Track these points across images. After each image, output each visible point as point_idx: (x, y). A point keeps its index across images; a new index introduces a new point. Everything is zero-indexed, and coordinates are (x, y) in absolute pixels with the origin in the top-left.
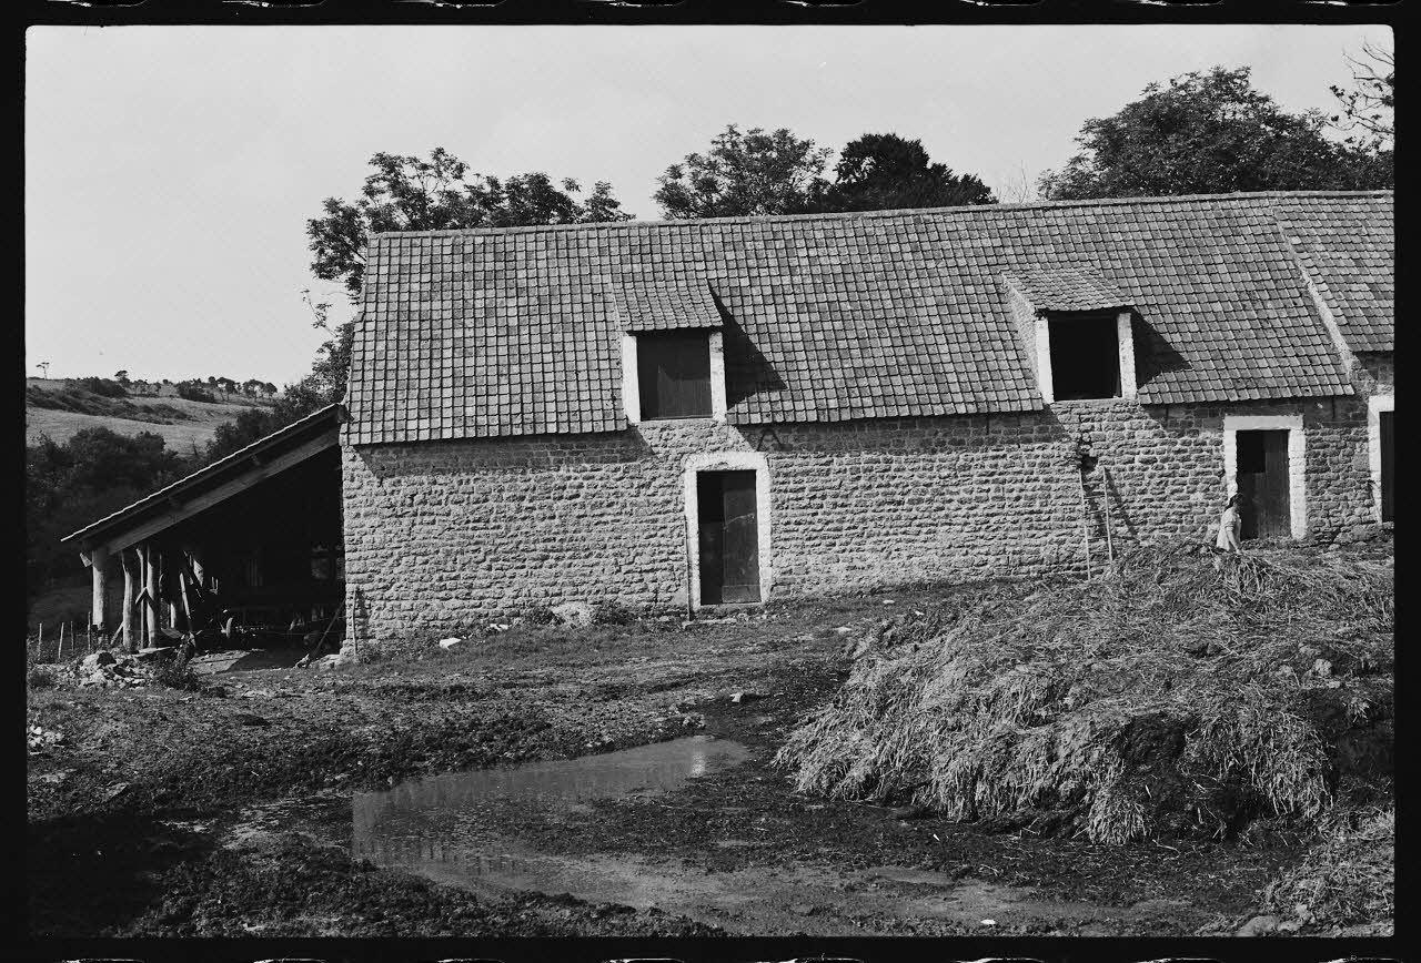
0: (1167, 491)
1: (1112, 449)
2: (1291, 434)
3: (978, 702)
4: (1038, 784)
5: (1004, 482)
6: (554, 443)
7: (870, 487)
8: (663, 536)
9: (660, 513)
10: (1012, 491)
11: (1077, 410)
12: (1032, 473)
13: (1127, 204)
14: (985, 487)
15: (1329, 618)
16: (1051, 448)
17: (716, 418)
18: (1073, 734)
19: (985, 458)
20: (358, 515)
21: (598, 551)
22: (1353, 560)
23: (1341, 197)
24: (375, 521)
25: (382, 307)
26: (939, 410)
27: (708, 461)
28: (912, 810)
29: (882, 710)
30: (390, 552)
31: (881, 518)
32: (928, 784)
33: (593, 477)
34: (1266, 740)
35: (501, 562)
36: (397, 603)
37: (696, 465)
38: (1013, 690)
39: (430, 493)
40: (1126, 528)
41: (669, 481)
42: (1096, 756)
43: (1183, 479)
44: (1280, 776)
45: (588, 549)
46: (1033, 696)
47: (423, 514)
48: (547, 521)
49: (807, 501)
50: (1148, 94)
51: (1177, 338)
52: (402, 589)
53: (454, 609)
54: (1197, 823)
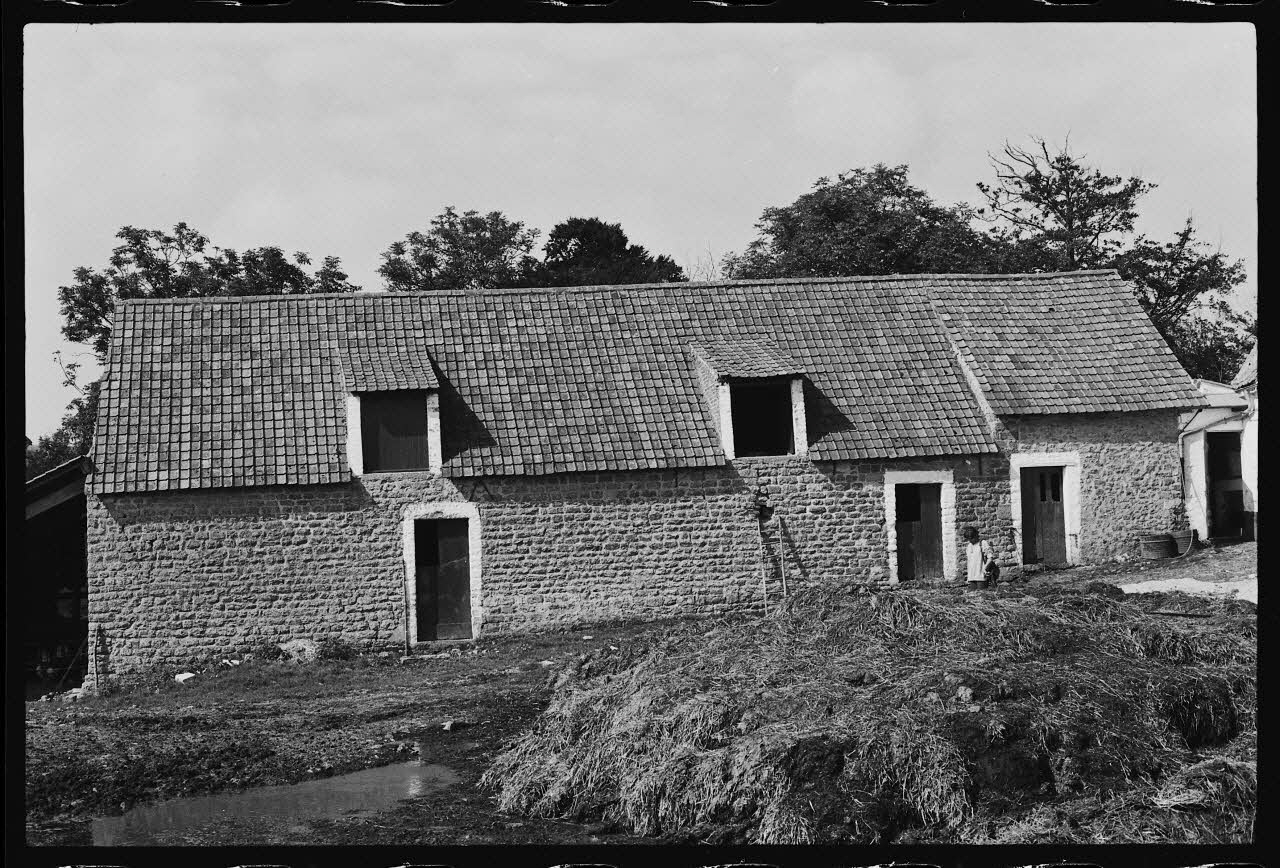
0: (835, 538)
1: (786, 500)
2: (943, 487)
3: (661, 727)
4: (714, 801)
5: (691, 529)
6: (284, 492)
7: (571, 534)
8: (383, 578)
9: (380, 558)
10: (698, 537)
11: (756, 466)
12: (716, 522)
13: (800, 284)
14: (674, 534)
15: (971, 650)
16: (732, 500)
17: (432, 471)
18: (746, 756)
19: (674, 508)
20: (101, 559)
21: (323, 592)
22: (993, 599)
23: (986, 280)
24: (117, 564)
25: (127, 367)
26: (633, 465)
27: (424, 510)
28: (603, 826)
29: (576, 736)
30: (130, 593)
31: (581, 562)
32: (617, 802)
33: (319, 525)
34: (915, 759)
35: (233, 602)
36: (135, 640)
37: (414, 513)
38: (692, 717)
39: (168, 539)
40: (798, 571)
41: (389, 528)
42: (765, 775)
43: (848, 527)
44: (927, 790)
45: (314, 590)
46: (710, 722)
47: (162, 558)
48: (276, 565)
49: (514, 547)
50: (818, 188)
51: (843, 402)
52: (142, 627)
53: (190, 646)
54: (854, 834)
